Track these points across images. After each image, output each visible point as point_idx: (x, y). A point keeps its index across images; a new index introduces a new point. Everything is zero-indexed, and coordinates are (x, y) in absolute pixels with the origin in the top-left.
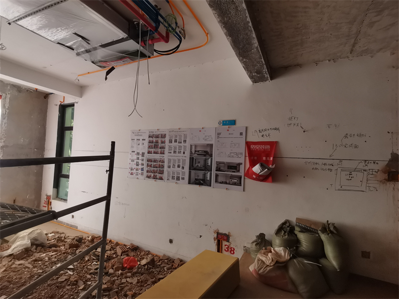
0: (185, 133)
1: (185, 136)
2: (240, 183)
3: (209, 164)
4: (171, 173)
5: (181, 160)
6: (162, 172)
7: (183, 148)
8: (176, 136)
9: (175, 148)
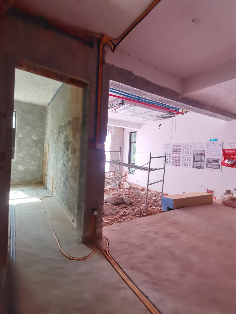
0: (191, 145)
1: (191, 146)
2: (219, 168)
3: (203, 159)
4: (184, 163)
5: (189, 157)
6: (179, 163)
7: (190, 152)
8: (186, 146)
9: (186, 152)
